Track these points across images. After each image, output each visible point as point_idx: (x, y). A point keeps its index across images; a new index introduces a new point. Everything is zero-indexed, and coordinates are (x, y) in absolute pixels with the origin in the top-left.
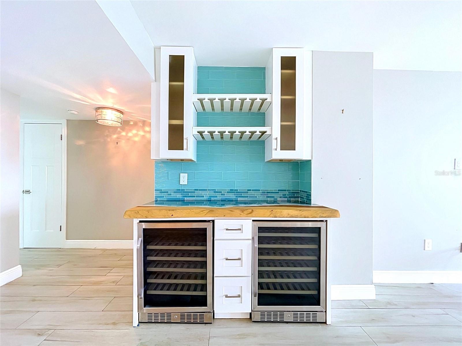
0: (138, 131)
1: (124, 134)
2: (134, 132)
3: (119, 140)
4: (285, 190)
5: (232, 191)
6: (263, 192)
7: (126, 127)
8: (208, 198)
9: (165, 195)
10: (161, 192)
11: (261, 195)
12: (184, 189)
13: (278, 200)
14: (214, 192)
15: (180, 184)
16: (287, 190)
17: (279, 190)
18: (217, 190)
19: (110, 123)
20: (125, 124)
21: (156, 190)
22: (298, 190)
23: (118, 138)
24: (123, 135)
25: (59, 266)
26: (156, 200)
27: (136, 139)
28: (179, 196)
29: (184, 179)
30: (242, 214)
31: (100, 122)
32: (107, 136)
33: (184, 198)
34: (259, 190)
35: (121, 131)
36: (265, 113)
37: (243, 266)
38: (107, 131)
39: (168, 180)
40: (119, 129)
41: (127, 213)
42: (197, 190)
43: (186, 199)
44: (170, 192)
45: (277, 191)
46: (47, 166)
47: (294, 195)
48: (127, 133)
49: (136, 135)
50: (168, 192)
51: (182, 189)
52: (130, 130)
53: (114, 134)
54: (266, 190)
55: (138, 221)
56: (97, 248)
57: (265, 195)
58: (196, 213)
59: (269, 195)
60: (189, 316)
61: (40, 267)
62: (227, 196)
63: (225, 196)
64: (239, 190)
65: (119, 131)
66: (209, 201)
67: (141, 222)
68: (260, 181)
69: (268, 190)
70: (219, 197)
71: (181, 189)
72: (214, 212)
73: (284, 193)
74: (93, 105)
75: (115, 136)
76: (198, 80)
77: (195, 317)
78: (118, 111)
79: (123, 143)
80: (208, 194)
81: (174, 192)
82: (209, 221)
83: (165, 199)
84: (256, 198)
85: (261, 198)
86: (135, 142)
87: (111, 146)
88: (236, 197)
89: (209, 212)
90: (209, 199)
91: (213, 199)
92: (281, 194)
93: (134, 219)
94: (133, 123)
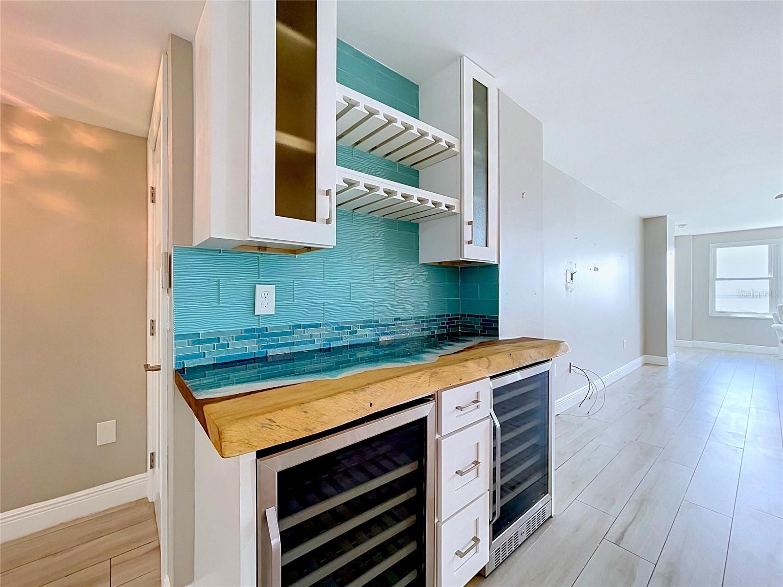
4: (444, 316)
6: (416, 322)
8: (324, 345)
9: (209, 348)
10: (194, 343)
11: (414, 327)
12: (265, 326)
13: (436, 334)
14: (336, 329)
15: (257, 313)
16: (447, 315)
17: (437, 316)
18: (342, 323)
21: (177, 338)
22: (458, 315)
26: (178, 368)
28: (251, 348)
29: (266, 300)
33: (265, 350)
36: (418, 171)
39: (218, 303)
42: (300, 327)
43: (270, 352)
44: (225, 340)
45: (434, 317)
47: (454, 323)
50: (218, 340)
51: (261, 326)
54: (421, 318)
57: (419, 326)
59: (425, 326)
62: (361, 336)
63: (357, 337)
64: (383, 320)
70: (345, 340)
71: (256, 327)
73: (443, 320)
80: (324, 335)
81: (238, 339)
83: (209, 360)
85: (414, 333)
88: (376, 335)
91: (335, 346)
92: (439, 322)
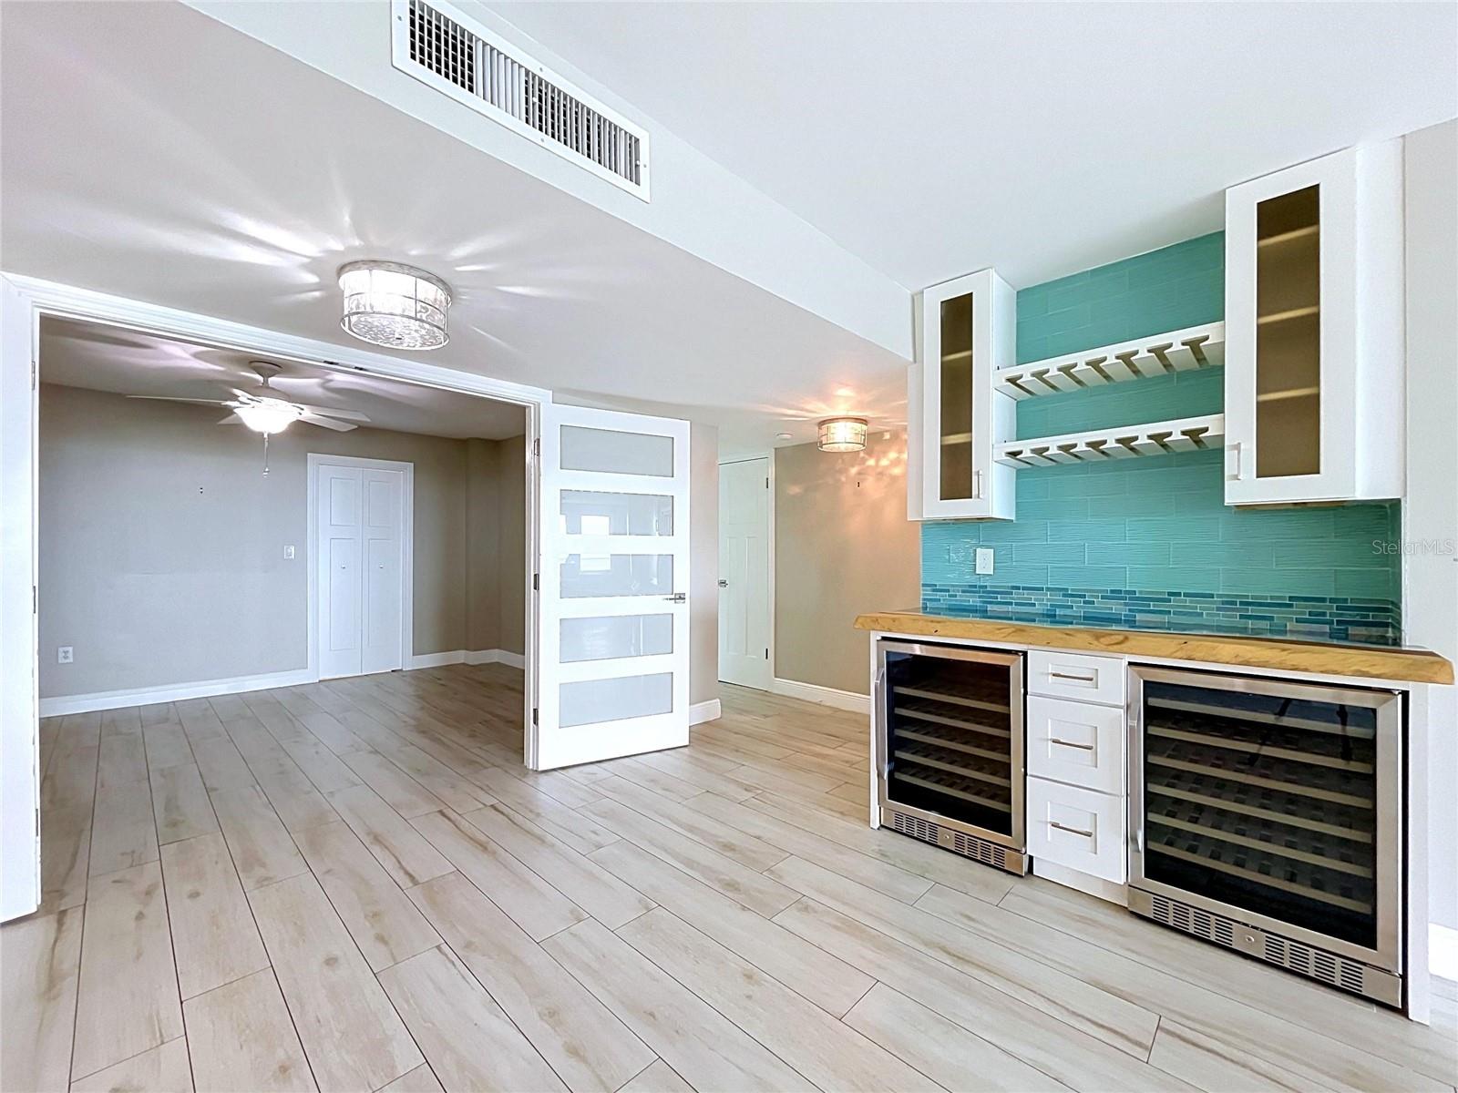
0: (900, 452)
1: (871, 462)
2: (893, 455)
3: (862, 477)
4: (1323, 600)
5: (1116, 594)
6: (1223, 603)
7: (876, 448)
8: (1048, 610)
9: (943, 596)
10: (934, 591)
11: (1218, 609)
12: (985, 584)
13: (1288, 629)
14: (1064, 595)
15: (977, 572)
16: (1331, 599)
17: (1293, 599)
18: (1072, 590)
19: (843, 447)
20: (873, 441)
21: (924, 585)
23: (859, 473)
24: (869, 467)
25: (766, 716)
26: (923, 605)
27: (897, 471)
28: (973, 601)
29: (985, 561)
30: (1096, 643)
31: (825, 448)
32: (841, 471)
33: (985, 605)
34: (1212, 596)
35: (867, 457)
37: (1098, 765)
38: (840, 461)
39: (949, 562)
40: (862, 454)
41: (860, 620)
42: (1018, 588)
43: (989, 607)
44: (954, 591)
45: (1284, 600)
46: (749, 537)
47: (1366, 616)
48: (877, 461)
49: (896, 462)
50: (948, 591)
51: (982, 584)
52: (885, 453)
53: (853, 466)
54: (1237, 596)
55: (879, 638)
56: (822, 703)
57: (1233, 610)
58: (986, 633)
59: (1251, 611)
60: (972, 846)
61: (741, 711)
62: (1102, 608)
63: (1095, 608)
64: (1141, 592)
65: (863, 458)
66: (1049, 616)
67: (884, 639)
68: (1217, 567)
69: (1247, 597)
70: (1078, 608)
71: (978, 584)
72: (1024, 633)
73: (1319, 608)
74: (814, 419)
75: (854, 471)
76: (1018, 324)
77: (985, 852)
78: (857, 420)
79: (869, 483)
80: (1048, 600)
81: (963, 591)
82: (1016, 652)
83: (942, 604)
84: (1200, 618)
85: (1221, 619)
86: (894, 479)
87: (848, 491)
88: (1130, 610)
89: (1014, 632)
90: (1049, 613)
91: (1062, 613)
92: (1303, 610)
93: (871, 632)
94: (891, 435)
